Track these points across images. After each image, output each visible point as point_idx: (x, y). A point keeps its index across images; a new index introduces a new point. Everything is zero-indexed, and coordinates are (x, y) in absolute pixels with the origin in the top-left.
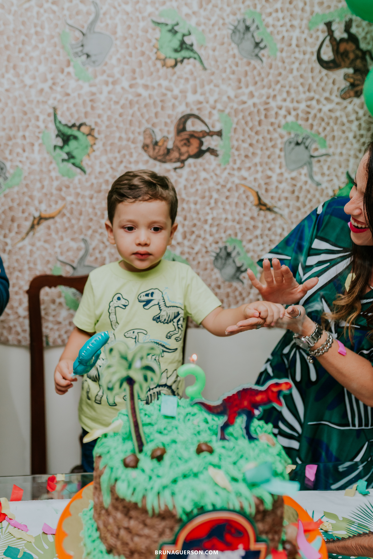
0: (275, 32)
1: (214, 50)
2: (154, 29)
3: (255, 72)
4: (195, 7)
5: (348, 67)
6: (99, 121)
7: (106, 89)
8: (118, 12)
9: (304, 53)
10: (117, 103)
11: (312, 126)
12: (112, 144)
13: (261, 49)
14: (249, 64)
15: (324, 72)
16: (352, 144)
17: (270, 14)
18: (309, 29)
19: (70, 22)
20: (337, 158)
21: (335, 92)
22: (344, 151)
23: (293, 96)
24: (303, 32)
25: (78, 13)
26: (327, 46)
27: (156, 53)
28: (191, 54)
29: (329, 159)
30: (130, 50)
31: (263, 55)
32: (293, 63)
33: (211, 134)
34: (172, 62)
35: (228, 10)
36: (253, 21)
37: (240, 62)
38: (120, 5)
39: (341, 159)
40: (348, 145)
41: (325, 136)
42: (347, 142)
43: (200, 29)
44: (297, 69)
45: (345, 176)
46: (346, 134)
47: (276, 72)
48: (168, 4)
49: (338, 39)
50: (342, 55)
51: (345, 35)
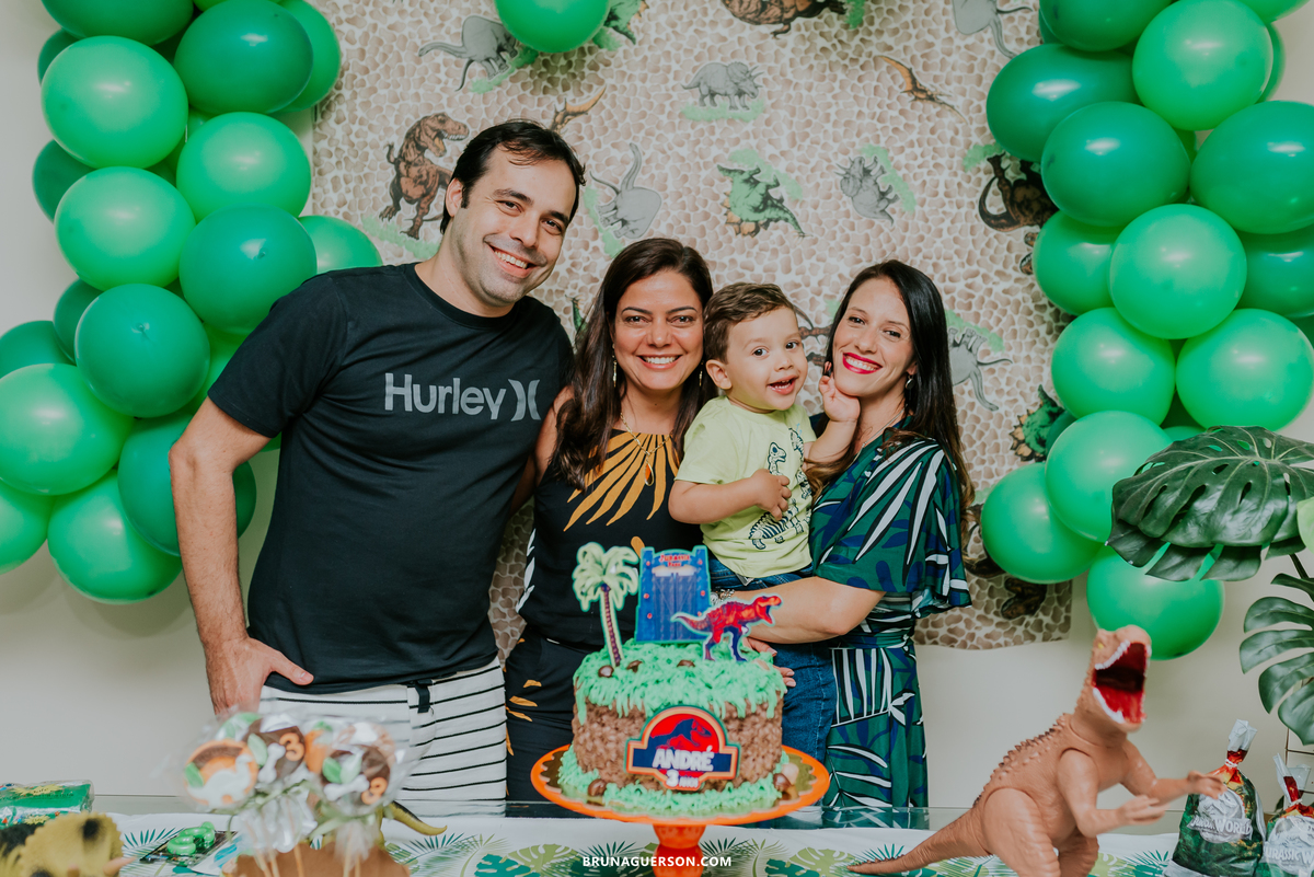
0: (911, 175)
1: (815, 207)
2: (722, 180)
3: (881, 237)
4: (785, 146)
5: (1032, 225)
8: (669, 157)
11: (977, 315)
13: (890, 201)
14: (871, 225)
15: (993, 232)
16: (1046, 344)
17: (902, 150)
18: (964, 169)
20: (1021, 365)
21: (1013, 263)
22: (1033, 355)
23: (945, 270)
24: (955, 174)
25: (608, 163)
26: (995, 194)
27: (726, 214)
28: (781, 214)
29: (1009, 368)
30: (687, 211)
31: (894, 212)
32: (943, 220)
33: (814, 332)
34: (751, 227)
35: (836, 146)
36: (875, 161)
37: (856, 222)
38: (671, 148)
39: (1029, 366)
40: (1039, 345)
41: (1001, 331)
42: (1037, 340)
43: (793, 176)
44: (949, 229)
45: (1037, 393)
46: (1036, 327)
47: (915, 236)
48: (743, 142)
49: (1012, 181)
50: (1020, 206)
51: (1023, 176)
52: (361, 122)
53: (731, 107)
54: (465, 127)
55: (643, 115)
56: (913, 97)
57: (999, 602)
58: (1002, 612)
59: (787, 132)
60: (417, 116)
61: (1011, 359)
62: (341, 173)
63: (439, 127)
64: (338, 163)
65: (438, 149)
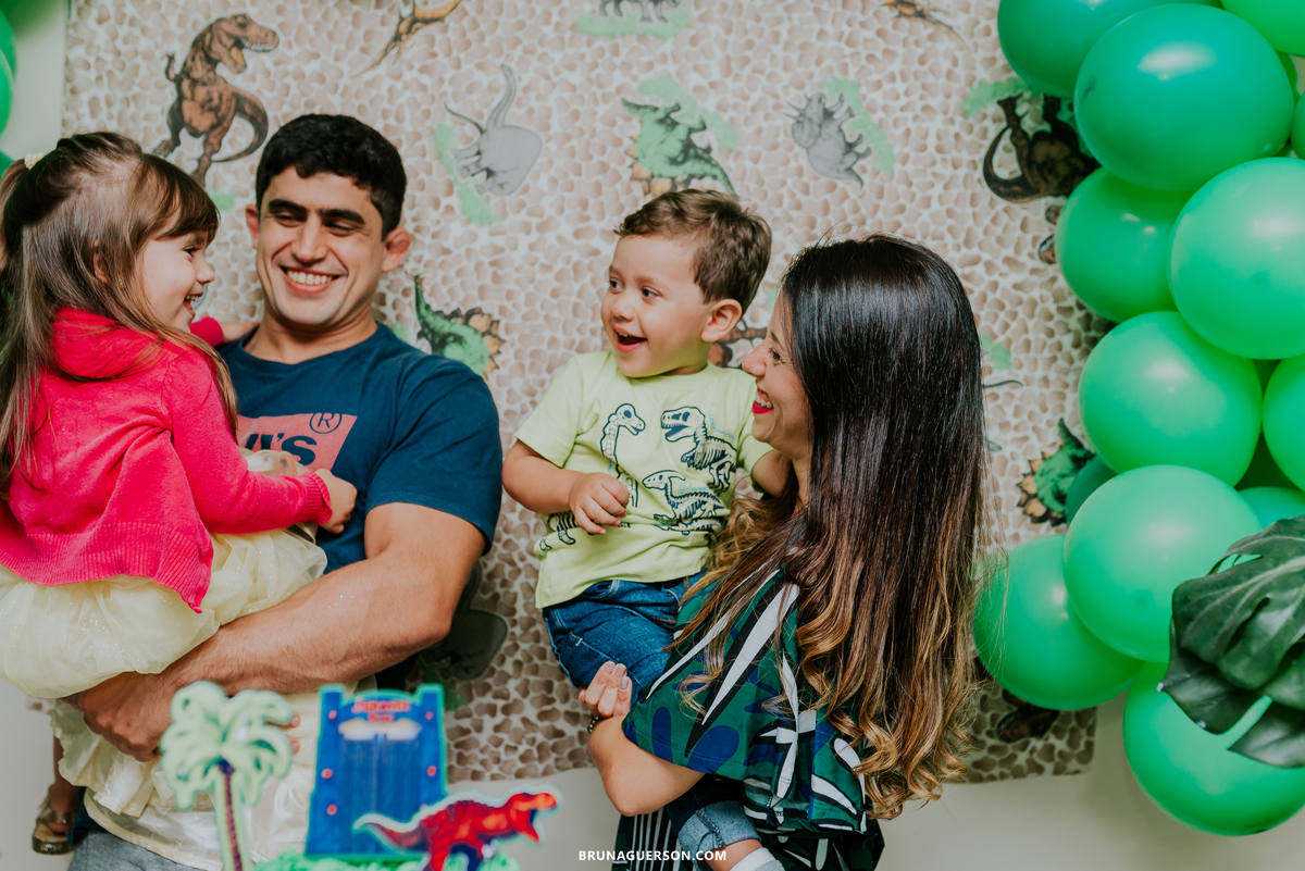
0: (890, 121)
1: (756, 160)
2: (627, 119)
3: (846, 205)
4: (716, 75)
5: (1056, 195)
6: (508, 305)
7: (524, 241)
8: (554, 85)
9: (955, 167)
10: (547, 268)
12: (535, 354)
13: (859, 156)
14: (832, 187)
15: (1002, 203)
16: (1071, 361)
17: (878, 85)
18: (965, 114)
19: (454, 107)
20: (1036, 389)
21: (1028, 248)
22: (1052, 375)
24: (952, 121)
25: (470, 89)
26: (1006, 150)
27: (631, 166)
28: (707, 168)
29: (1018, 393)
30: (577, 160)
31: (864, 170)
32: (932, 185)
34: (664, 185)
35: (786, 78)
36: (841, 100)
37: (813, 184)
38: (557, 73)
39: (1047, 392)
40: (1062, 363)
41: (1009, 342)
42: (1059, 355)
43: (726, 116)
44: (940, 198)
45: (1056, 429)
46: (1057, 337)
47: (893, 205)
48: (658, 67)
49: (1031, 134)
50: (1041, 167)
51: (1046, 127)
52: (132, 23)
53: (643, 19)
54: (274, 34)
55: (521, 25)
56: (896, 13)
57: (994, 717)
58: (998, 732)
59: (719, 54)
60: (208, 16)
61: (1021, 379)
62: (102, 92)
63: (238, 32)
64: (99, 78)
65: (236, 63)
